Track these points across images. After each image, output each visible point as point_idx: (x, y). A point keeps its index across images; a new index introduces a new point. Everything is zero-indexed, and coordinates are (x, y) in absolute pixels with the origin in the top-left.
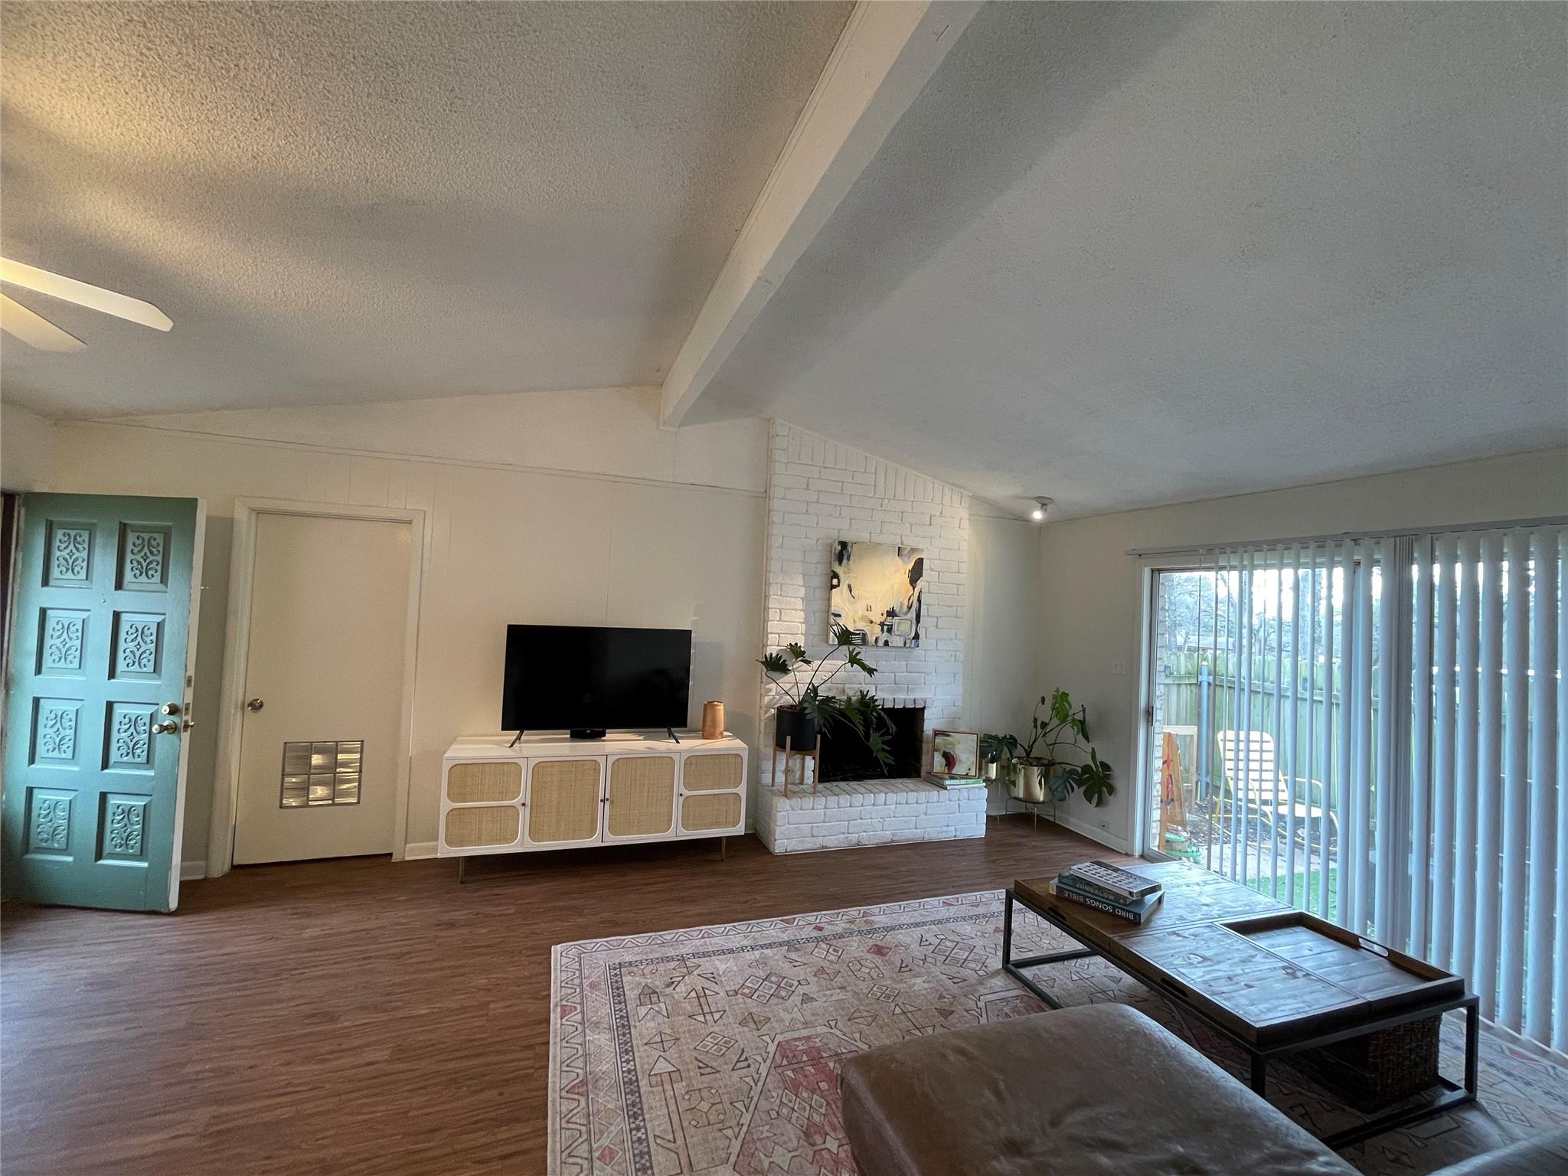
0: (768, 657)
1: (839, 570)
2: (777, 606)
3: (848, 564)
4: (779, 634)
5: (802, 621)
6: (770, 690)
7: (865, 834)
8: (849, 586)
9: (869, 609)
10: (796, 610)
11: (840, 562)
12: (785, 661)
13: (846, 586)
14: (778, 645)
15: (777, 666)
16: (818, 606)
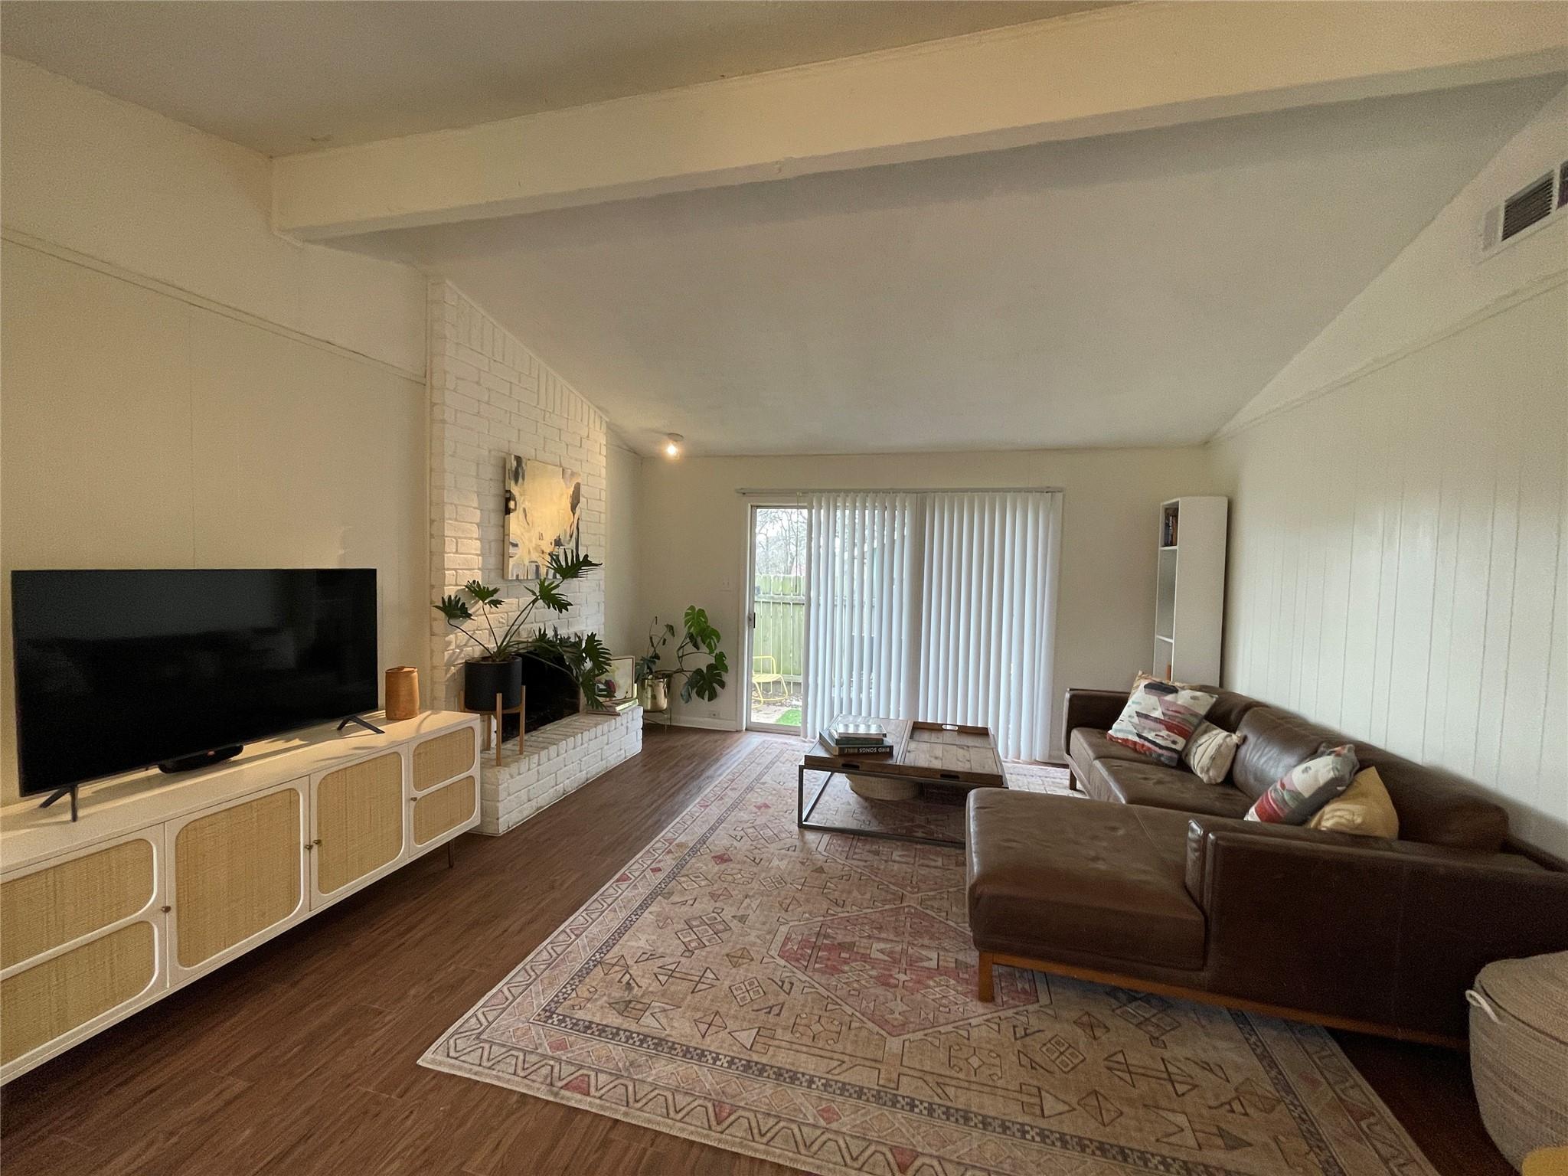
0: (446, 600)
1: (515, 490)
2: (453, 534)
3: (523, 484)
4: (455, 570)
5: (479, 552)
6: (449, 643)
7: (568, 781)
8: (524, 510)
9: (541, 537)
10: (471, 538)
11: (516, 481)
12: (464, 604)
13: (522, 509)
14: (457, 585)
15: (455, 610)
16: (493, 534)
